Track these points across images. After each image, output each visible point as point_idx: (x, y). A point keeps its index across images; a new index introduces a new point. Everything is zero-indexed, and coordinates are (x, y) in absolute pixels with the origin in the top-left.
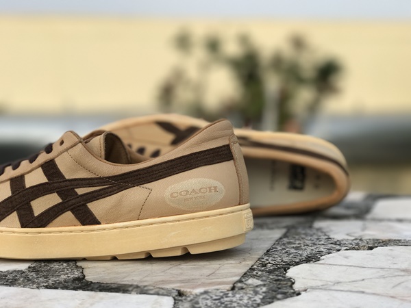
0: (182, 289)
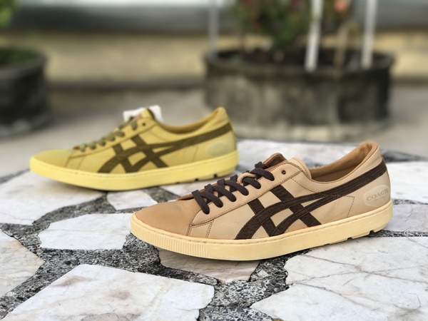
0: (220, 279)
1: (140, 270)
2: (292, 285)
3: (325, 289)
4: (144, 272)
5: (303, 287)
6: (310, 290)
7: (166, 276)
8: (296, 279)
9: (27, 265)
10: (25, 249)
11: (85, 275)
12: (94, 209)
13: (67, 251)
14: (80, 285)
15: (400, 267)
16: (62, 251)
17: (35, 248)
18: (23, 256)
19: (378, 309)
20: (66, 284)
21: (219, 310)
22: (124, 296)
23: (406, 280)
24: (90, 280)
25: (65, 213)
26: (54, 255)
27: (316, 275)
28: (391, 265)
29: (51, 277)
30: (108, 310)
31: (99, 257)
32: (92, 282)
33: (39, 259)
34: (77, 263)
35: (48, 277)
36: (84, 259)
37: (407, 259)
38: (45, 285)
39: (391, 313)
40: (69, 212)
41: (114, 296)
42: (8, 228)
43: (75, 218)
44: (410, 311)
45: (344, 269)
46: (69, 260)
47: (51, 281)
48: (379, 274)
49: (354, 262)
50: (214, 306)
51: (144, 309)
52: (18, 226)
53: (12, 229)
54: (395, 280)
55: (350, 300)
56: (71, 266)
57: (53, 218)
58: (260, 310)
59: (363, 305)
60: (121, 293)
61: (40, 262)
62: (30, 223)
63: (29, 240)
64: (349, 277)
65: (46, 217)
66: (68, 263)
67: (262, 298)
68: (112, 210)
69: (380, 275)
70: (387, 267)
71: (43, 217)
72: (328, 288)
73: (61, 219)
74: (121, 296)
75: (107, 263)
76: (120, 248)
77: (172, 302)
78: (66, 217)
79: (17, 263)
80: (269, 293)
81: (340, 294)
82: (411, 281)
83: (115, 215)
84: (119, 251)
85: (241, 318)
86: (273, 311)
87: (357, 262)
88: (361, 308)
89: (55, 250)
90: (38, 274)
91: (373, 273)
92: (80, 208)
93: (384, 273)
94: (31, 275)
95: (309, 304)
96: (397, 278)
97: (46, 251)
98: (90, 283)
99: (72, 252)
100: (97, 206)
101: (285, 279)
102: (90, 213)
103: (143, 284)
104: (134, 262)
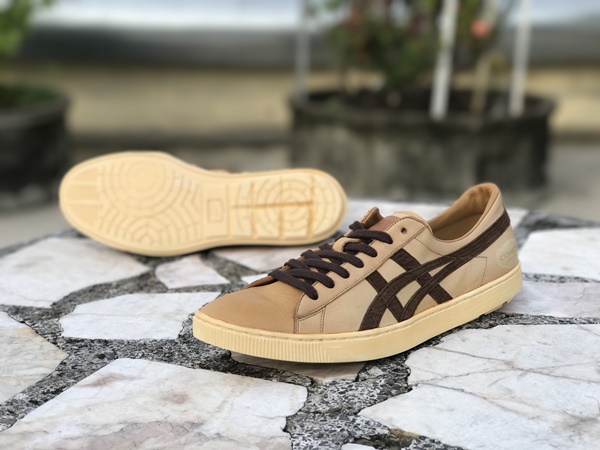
0: (315, 378)
1: (202, 366)
2: (416, 385)
3: (463, 391)
4: (208, 368)
5: (432, 389)
6: (442, 392)
7: (239, 373)
8: (422, 378)
9: (42, 359)
10: (40, 339)
11: (125, 373)
12: (137, 288)
13: (99, 341)
14: (118, 385)
15: (568, 363)
16: (92, 341)
17: (55, 337)
18: (38, 347)
19: (538, 417)
20: (98, 384)
21: (314, 417)
22: (180, 399)
23: (578, 380)
24: (132, 378)
25: (96, 292)
26: (81, 347)
27: (450, 373)
28: (555, 360)
29: (77, 374)
30: (158, 417)
31: (145, 349)
32: (136, 381)
33: (60, 351)
34: (114, 356)
35: (73, 374)
36: (125, 351)
37: (578, 353)
38: (68, 385)
39: (556, 422)
40: (102, 291)
41: (166, 399)
42: (16, 311)
43: (111, 300)
44: (584, 420)
45: (489, 366)
46: (103, 352)
47: (77, 379)
48: (540, 371)
49: (503, 357)
50: (307, 413)
51: (208, 415)
52: (31, 309)
53: (22, 313)
54: (562, 381)
55: (498, 405)
56: (106, 360)
57: (79, 299)
58: (372, 417)
59: (517, 412)
60: (176, 396)
61: (62, 355)
62: (47, 305)
63: (46, 327)
64: (496, 376)
65: (70, 298)
66: (102, 357)
67: (375, 402)
68: (163, 289)
69: (540, 373)
70: (550, 363)
71: (66, 297)
72: (467, 389)
73: (91, 300)
74: (175, 399)
75: (156, 356)
76: (174, 337)
77: (248, 408)
78: (98, 297)
79: (30, 357)
80: (384, 396)
81: (484, 398)
82: (584, 381)
83: (167, 295)
84: (172, 341)
85: (346, 428)
86: (391, 419)
87: (508, 357)
88: (514, 416)
89: (82, 340)
90: (59, 370)
91: (530, 371)
92: (118, 286)
93: (545, 371)
94: (48, 371)
95: (440, 410)
96: (564, 377)
97: (71, 341)
98: (133, 382)
99: (106, 343)
100: (142, 284)
101: (406, 379)
102: (131, 293)
103: (206, 384)
104: (194, 355)
